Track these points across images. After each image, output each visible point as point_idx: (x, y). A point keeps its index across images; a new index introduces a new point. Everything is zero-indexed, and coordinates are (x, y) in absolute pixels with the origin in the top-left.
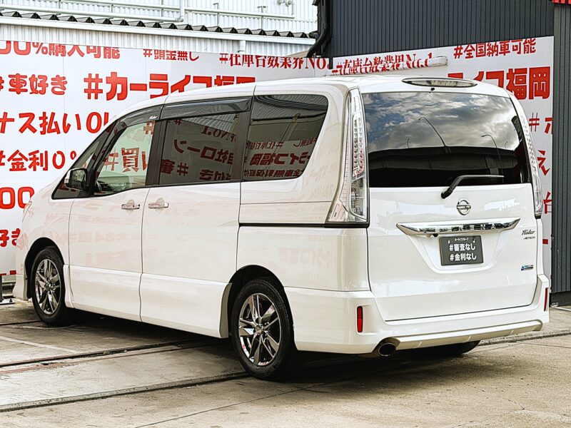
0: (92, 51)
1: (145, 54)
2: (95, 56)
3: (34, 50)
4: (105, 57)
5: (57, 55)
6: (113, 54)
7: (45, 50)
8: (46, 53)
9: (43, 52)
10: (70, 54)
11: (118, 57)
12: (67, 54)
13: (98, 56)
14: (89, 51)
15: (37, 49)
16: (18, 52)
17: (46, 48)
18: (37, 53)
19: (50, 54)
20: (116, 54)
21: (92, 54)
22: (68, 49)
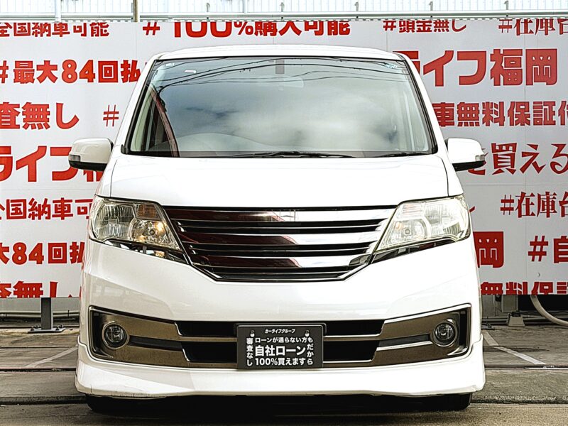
0: (311, 27)
1: (386, 27)
2: (317, 33)
3: (235, 30)
4: (329, 34)
5: (265, 35)
6: (341, 29)
7: (249, 30)
8: (251, 33)
9: (247, 33)
10: (282, 32)
11: (348, 32)
12: (278, 33)
13: (320, 33)
14: (307, 27)
15: (240, 28)
16: (216, 33)
17: (251, 27)
18: (240, 33)
19: (256, 34)
20: (345, 29)
21: (312, 31)
22: (280, 26)
